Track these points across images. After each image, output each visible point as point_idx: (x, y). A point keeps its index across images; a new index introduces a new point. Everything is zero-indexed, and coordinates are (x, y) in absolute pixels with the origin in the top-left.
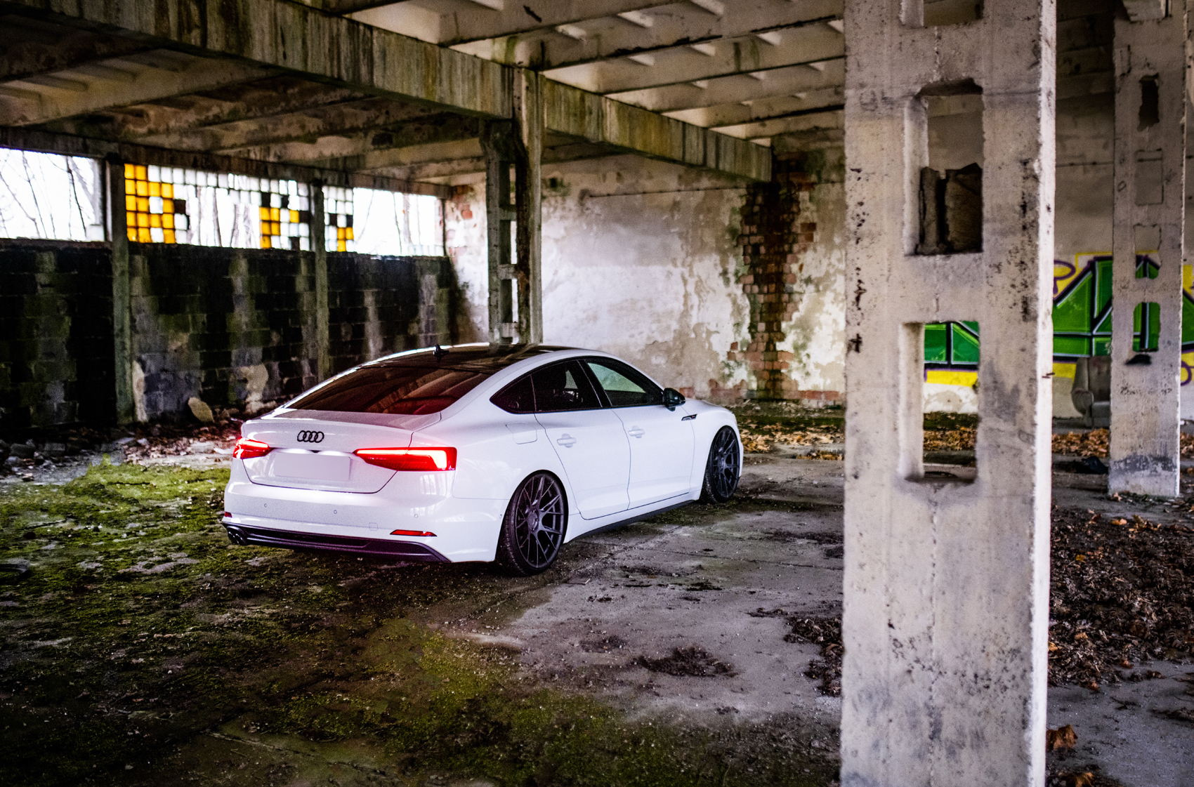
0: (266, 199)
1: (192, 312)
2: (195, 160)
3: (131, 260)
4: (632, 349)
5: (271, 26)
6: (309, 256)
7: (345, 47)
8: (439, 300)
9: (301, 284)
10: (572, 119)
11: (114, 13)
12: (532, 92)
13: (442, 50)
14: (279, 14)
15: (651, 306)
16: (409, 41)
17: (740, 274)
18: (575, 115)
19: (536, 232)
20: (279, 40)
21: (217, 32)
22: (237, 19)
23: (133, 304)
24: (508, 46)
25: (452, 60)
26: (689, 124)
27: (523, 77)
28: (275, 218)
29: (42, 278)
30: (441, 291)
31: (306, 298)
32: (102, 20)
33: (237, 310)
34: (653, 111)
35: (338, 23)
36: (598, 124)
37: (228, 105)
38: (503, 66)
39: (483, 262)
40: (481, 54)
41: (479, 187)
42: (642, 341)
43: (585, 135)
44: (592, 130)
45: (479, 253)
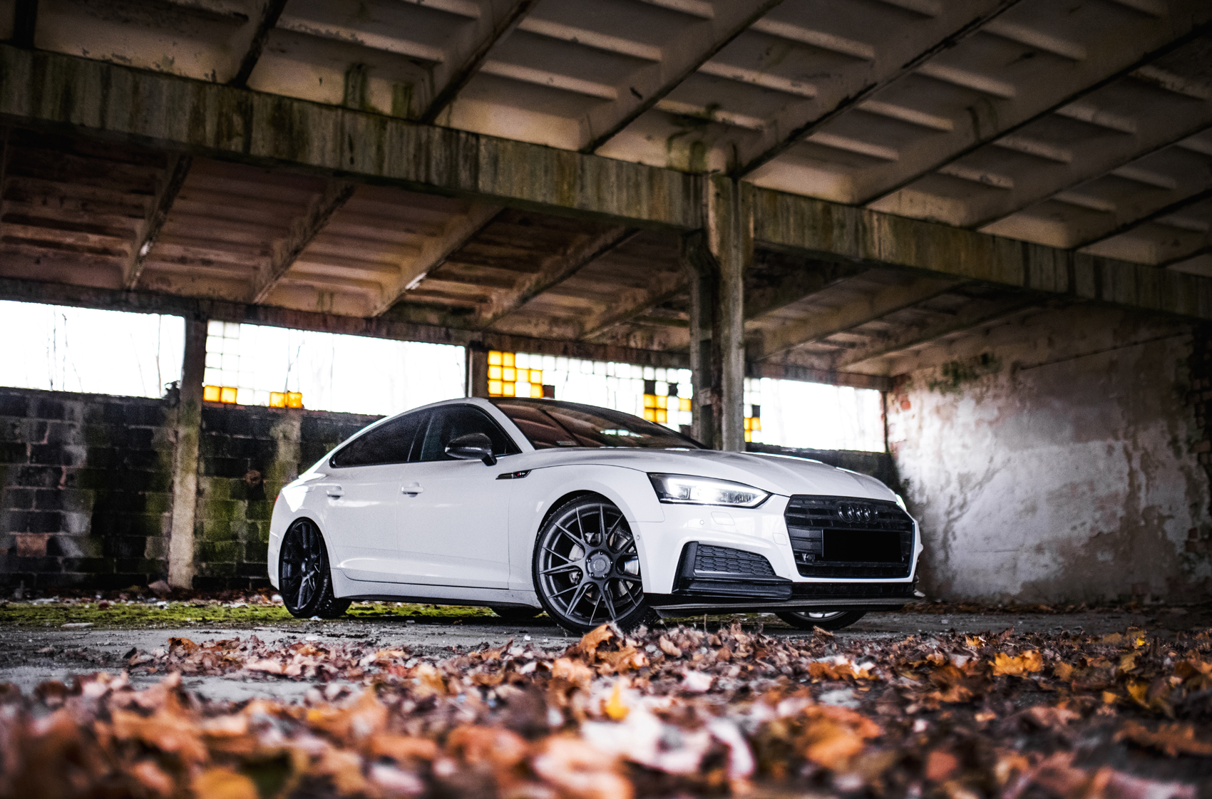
0: (650, 387)
2: (566, 347)
4: (1075, 544)
5: (336, 136)
7: (437, 153)
10: (808, 232)
11: (140, 124)
12: (726, 200)
13: (585, 157)
14: (348, 125)
15: (1093, 490)
17: (1192, 441)
18: (814, 228)
19: (734, 349)
20: (346, 146)
21: (264, 139)
22: (292, 127)
24: (692, 152)
25: (601, 168)
26: (1036, 245)
27: (711, 185)
28: (661, 404)
32: (126, 129)
34: (961, 227)
36: (856, 239)
37: (534, 277)
38: (686, 174)
39: (921, 456)
40: (648, 162)
41: (916, 374)
42: (1084, 533)
43: (833, 250)
44: (846, 246)
45: (918, 446)
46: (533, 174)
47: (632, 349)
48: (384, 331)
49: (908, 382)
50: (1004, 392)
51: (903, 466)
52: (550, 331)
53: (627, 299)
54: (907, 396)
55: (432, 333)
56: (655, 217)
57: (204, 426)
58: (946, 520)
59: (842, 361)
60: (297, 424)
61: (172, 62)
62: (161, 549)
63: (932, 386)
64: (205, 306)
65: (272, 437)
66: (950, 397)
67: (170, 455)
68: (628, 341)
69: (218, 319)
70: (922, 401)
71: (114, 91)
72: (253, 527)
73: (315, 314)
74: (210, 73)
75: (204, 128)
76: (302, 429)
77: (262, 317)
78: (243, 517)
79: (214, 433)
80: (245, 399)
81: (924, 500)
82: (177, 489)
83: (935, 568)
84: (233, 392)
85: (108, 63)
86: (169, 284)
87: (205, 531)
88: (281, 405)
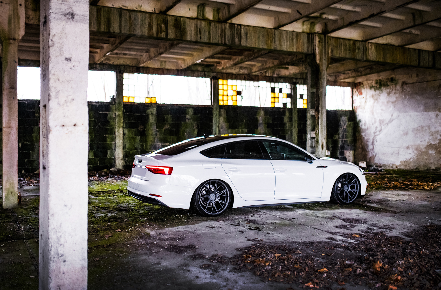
0: (273, 90)
1: (242, 128)
2: (245, 77)
3: (220, 112)
4: (421, 147)
5: (195, 29)
6: (290, 110)
7: (228, 33)
8: (349, 126)
9: (286, 120)
10: (348, 52)
11: (132, 30)
12: (322, 43)
13: (276, 31)
14: (199, 24)
15: (429, 129)
16: (259, 28)
18: (350, 50)
19: (323, 96)
20: (198, 33)
21: (172, 32)
22: (181, 27)
23: (220, 126)
24: (311, 26)
25: (281, 34)
26: (423, 50)
27: (317, 37)
28: (276, 96)
29: (188, 117)
30: (349, 123)
31: (288, 125)
32: (128, 33)
33: (259, 129)
34: (398, 46)
35: (225, 25)
36: (363, 53)
37: (240, 58)
38: (308, 34)
39: (366, 112)
40: (296, 30)
41: (365, 83)
42: (425, 144)
43: (356, 58)
44: (360, 56)
45: (364, 109)
46: (259, 38)
47: (267, 76)
48: (183, 74)
49: (362, 85)
50: (398, 92)
51: (359, 115)
52: (240, 71)
53: (270, 63)
54: (361, 90)
55: (199, 74)
56: (298, 50)
57: (124, 111)
58: (374, 135)
59: (340, 78)
60: (155, 109)
61: (141, 6)
62: (113, 154)
63: (371, 87)
64: (122, 68)
65: (147, 114)
66: (378, 92)
67: (114, 121)
68: (266, 74)
69: (127, 72)
70: (367, 93)
71: (123, 19)
72: (142, 145)
73: (160, 69)
74: (153, 9)
75: (153, 30)
76: (157, 110)
77: (142, 71)
78: (139, 142)
79: (128, 113)
80: (137, 101)
81: (366, 128)
82: (117, 133)
83: (369, 151)
84: (133, 98)
85: (121, 8)
86: (110, 61)
87: (127, 147)
88: (149, 102)
